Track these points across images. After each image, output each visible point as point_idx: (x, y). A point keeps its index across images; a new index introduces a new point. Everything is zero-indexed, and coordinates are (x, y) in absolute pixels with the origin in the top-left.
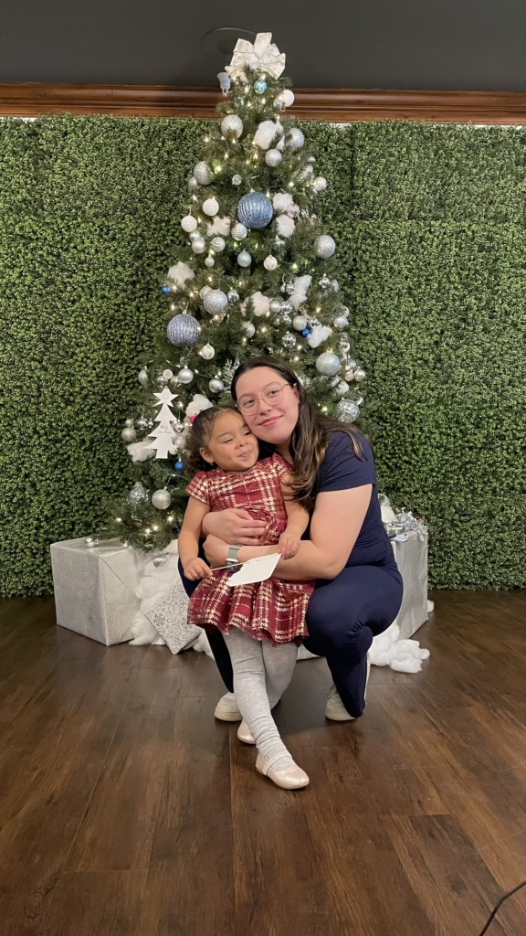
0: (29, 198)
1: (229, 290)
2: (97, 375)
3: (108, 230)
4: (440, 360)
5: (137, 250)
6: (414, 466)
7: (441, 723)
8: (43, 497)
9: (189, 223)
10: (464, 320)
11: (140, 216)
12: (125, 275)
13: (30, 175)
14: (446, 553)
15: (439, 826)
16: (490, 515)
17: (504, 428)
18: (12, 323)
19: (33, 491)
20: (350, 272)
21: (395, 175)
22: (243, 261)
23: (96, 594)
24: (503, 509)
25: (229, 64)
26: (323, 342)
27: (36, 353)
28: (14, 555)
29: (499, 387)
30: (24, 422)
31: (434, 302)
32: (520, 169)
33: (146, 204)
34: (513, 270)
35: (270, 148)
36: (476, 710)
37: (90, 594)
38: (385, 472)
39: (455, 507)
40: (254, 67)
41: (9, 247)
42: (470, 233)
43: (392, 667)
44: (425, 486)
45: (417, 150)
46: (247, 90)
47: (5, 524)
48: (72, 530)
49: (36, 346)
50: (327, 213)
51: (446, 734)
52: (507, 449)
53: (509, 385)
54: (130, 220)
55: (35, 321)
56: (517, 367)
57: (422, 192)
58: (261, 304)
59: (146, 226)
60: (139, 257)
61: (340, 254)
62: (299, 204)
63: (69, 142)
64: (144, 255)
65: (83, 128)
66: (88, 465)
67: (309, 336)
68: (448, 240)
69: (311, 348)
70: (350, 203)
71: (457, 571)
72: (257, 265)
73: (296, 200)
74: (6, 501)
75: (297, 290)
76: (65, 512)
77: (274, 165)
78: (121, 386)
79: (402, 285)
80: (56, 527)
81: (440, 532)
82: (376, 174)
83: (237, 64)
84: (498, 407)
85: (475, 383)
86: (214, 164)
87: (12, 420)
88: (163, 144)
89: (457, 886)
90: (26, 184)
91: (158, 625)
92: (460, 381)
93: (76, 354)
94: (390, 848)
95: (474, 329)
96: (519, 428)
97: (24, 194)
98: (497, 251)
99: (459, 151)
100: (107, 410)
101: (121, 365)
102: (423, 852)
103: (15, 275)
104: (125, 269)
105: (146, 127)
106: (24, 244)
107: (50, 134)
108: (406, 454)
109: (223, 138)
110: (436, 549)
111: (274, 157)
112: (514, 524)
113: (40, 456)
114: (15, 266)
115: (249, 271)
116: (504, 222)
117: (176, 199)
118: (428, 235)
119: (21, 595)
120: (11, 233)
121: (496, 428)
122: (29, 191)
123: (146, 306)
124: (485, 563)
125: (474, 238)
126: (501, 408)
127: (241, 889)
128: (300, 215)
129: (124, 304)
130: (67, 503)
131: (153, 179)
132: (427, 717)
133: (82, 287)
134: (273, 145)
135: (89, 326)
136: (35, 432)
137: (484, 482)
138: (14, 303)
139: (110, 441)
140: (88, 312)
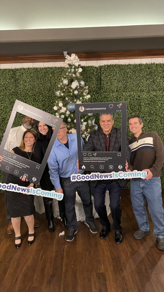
3: (36, 99)
7: (110, 243)
9: (55, 108)
15: (101, 276)
21: (112, 80)
22: (69, 121)
33: (45, 92)
35: (75, 89)
40: (71, 64)
45: (118, 73)
46: (69, 70)
57: (120, 85)
67: (86, 139)
68: (127, 98)
70: (100, 88)
75: (83, 126)
82: (107, 80)
94: (91, 281)
97: (13, 90)
98: (141, 100)
102: (97, 283)
111: (76, 92)
115: (71, 123)
116: (143, 92)
118: (122, 97)
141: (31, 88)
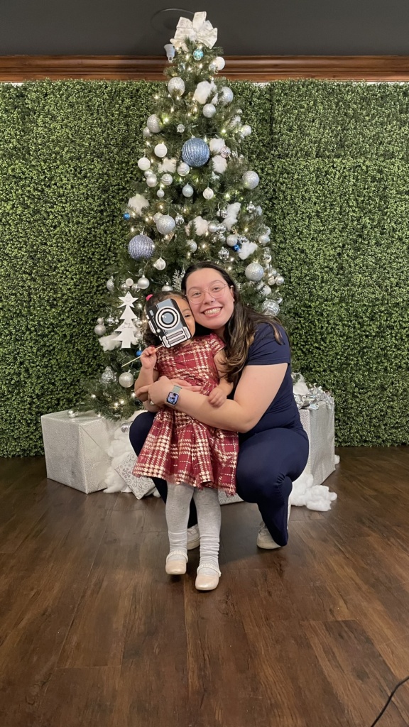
0: (18, 146)
1: (176, 215)
2: (75, 285)
3: (81, 170)
4: (342, 268)
5: (104, 185)
6: (323, 351)
7: (346, 548)
8: (34, 380)
9: (144, 163)
10: (360, 236)
11: (106, 158)
12: (95, 206)
13: (19, 128)
14: (348, 418)
15: (346, 629)
16: (383, 388)
17: (393, 320)
18: (8, 244)
19: (26, 375)
20: (270, 200)
21: (305, 122)
22: (186, 193)
23: (77, 454)
24: (392, 383)
25: (173, 38)
26: (250, 255)
27: (26, 268)
28: (13, 425)
29: (389, 288)
30: (19, 321)
31: (337, 222)
32: (403, 116)
33: (110, 148)
34: (399, 196)
35: (207, 103)
36: (373, 539)
37: (73, 455)
38: (300, 356)
39: (355, 382)
40: (192, 39)
41: (4, 185)
42: (364, 168)
43: (308, 507)
44: (331, 367)
45: (322, 103)
46: (187, 57)
47: (5, 401)
48: (58, 404)
49: (26, 262)
50: (252, 153)
51: (350, 557)
52: (395, 337)
53: (396, 286)
54: (98, 162)
55: (26, 243)
56: (402, 272)
57: (327, 136)
58: (201, 225)
59: (111, 166)
60: (105, 191)
61: (262, 186)
62: (230, 147)
63: (49, 101)
64: (109, 189)
65: (60, 90)
66: (69, 355)
67: (239, 250)
68: (347, 173)
69: (241, 260)
70: (269, 146)
71: (358, 432)
72: (197, 195)
73: (228, 144)
74: (6, 383)
75: (229, 214)
76: (52, 391)
77: (210, 116)
78: (93, 292)
79: (312, 210)
80: (45, 402)
81: (344, 402)
82: (290, 122)
83: (180, 37)
84: (388, 304)
85: (369, 285)
86: (162, 117)
87: (9, 320)
88: (123, 102)
89: (361, 675)
90: (16, 135)
91: (125, 477)
92: (358, 284)
93: (58, 268)
94: (309, 646)
95: (369, 243)
96: (404, 320)
97: (15, 143)
98: (385, 181)
99: (355, 103)
100: (83, 311)
101: (93, 276)
102: (335, 650)
103: (9, 207)
104: (94, 201)
105: (109, 89)
106: (15, 183)
107: (34, 95)
108: (316, 341)
109: (169, 96)
110: (340, 415)
111: (210, 110)
112: (401, 394)
113: (31, 347)
114: (9, 200)
115: (191, 200)
116: (391, 158)
117: (133, 144)
118: (331, 170)
119: (19, 456)
120: (5, 174)
121: (387, 320)
122: (18, 141)
123: (112, 229)
124: (379, 425)
125: (367, 172)
126: (390, 305)
127: (193, 680)
128: (231, 155)
129: (94, 228)
130: (53, 384)
131: (115, 129)
132: (336, 545)
133: (61, 216)
134: (209, 100)
135: (67, 245)
136: (28, 329)
137: (378, 363)
138: (9, 228)
139: (86, 336)
140: (66, 235)
141: (68, 138)
